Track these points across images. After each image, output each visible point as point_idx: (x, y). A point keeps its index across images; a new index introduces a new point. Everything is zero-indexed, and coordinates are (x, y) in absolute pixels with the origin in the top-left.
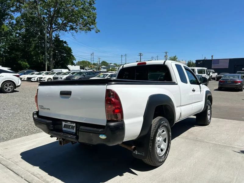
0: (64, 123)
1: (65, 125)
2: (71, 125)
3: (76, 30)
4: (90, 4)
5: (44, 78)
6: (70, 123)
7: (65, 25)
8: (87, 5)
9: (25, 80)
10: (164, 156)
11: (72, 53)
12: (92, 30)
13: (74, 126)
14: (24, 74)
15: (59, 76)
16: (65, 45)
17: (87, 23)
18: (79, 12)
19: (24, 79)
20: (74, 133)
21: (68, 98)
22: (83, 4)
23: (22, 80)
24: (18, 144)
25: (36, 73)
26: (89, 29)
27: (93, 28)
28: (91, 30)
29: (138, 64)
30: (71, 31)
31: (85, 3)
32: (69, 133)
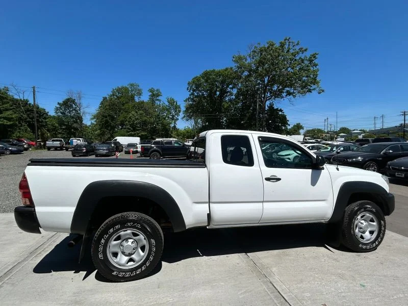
3: (294, 94)
4: (311, 61)
7: (281, 91)
8: (307, 62)
11: (288, 121)
12: (313, 91)
16: (280, 113)
17: (306, 85)
18: (295, 74)
22: (300, 64)
26: (310, 91)
27: (314, 89)
28: (311, 92)
30: (288, 97)
31: (303, 62)
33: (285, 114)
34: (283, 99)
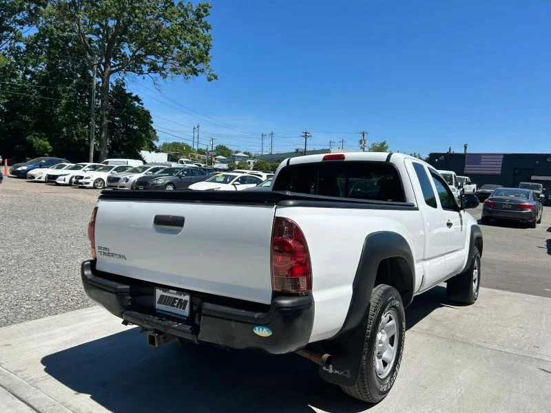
0: (159, 293)
1: (162, 296)
2: (177, 299)
3: (163, 72)
4: (199, 16)
5: (86, 178)
6: (176, 292)
7: (138, 60)
8: (192, 16)
9: (43, 179)
10: (389, 378)
11: (152, 122)
12: (199, 73)
13: (186, 302)
14: (41, 166)
15: (122, 175)
16: (137, 104)
17: (189, 59)
18: (173, 32)
19: (40, 178)
20: (186, 319)
21: (176, 232)
22: (182, 15)
23: (36, 179)
24: (35, 336)
25: (68, 164)
26: (195, 72)
27: (202, 71)
28: (197, 75)
29: (325, 158)
30: (153, 75)
31: (186, 13)
32: (174, 318)
33: (146, 109)
34: (141, 76)
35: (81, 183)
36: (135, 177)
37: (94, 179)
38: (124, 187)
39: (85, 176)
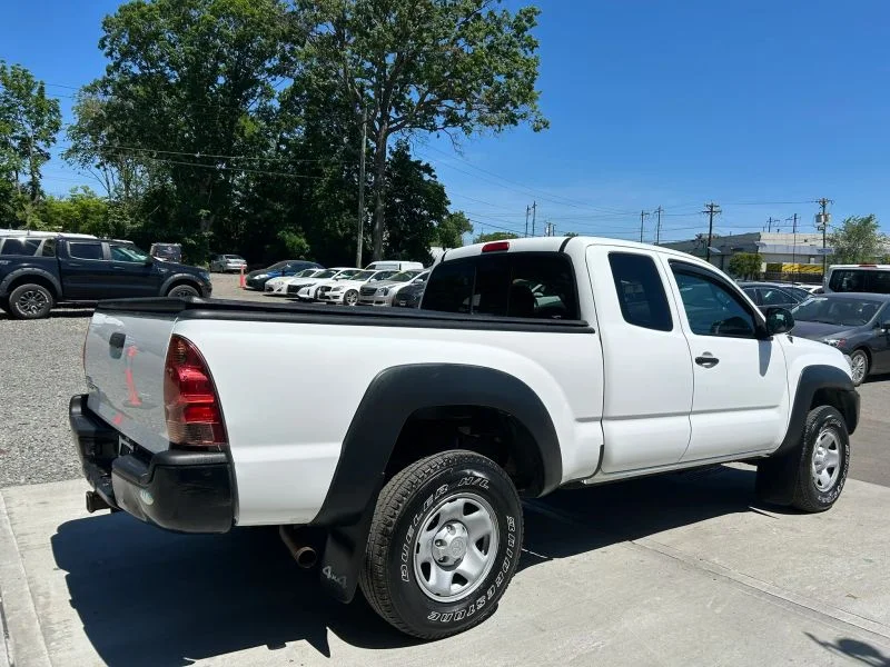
0: (121, 441)
1: (122, 445)
3: (467, 124)
4: (520, 30)
5: (335, 290)
7: (429, 109)
8: (508, 32)
9: (284, 292)
12: (519, 121)
14: (284, 274)
15: (380, 285)
16: (426, 177)
17: (504, 100)
18: (477, 60)
19: (280, 290)
21: (120, 356)
22: (491, 32)
23: (275, 292)
25: (317, 270)
26: (512, 120)
27: (524, 116)
28: (515, 123)
29: (485, 249)
30: (451, 130)
31: (499, 29)
33: (440, 181)
34: (434, 134)
35: (328, 297)
36: (397, 287)
37: (345, 291)
38: (381, 302)
39: (333, 286)
